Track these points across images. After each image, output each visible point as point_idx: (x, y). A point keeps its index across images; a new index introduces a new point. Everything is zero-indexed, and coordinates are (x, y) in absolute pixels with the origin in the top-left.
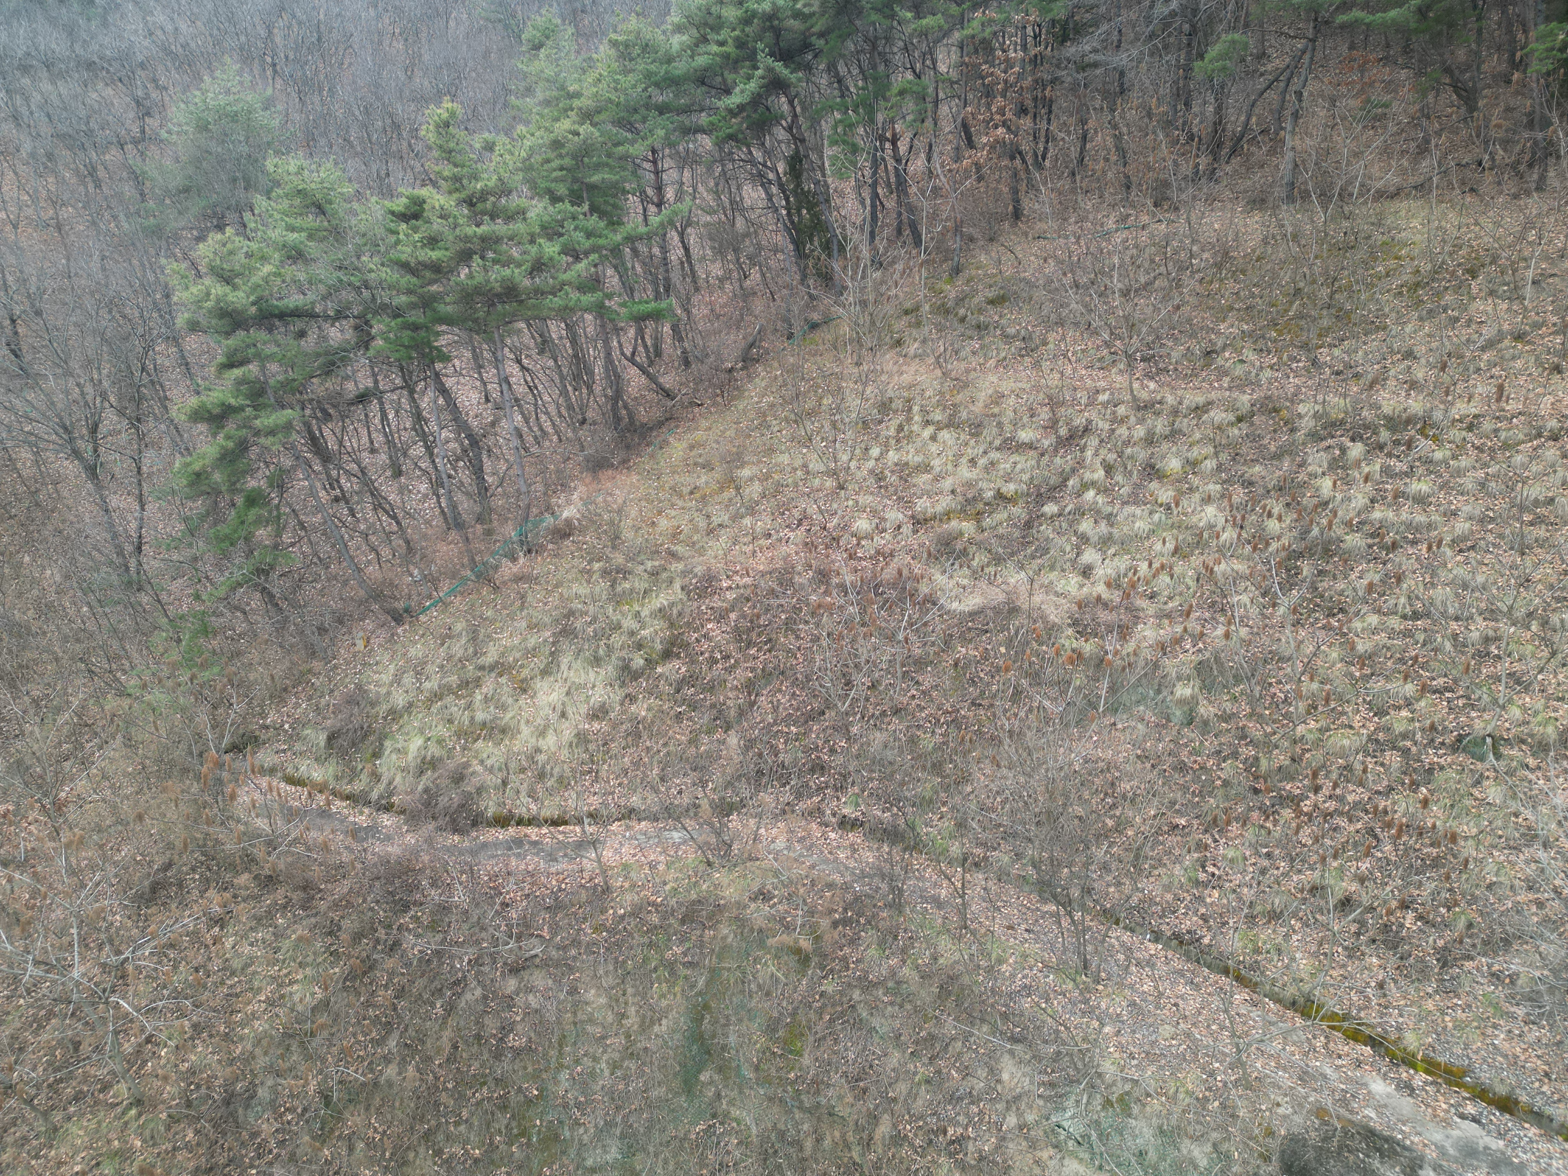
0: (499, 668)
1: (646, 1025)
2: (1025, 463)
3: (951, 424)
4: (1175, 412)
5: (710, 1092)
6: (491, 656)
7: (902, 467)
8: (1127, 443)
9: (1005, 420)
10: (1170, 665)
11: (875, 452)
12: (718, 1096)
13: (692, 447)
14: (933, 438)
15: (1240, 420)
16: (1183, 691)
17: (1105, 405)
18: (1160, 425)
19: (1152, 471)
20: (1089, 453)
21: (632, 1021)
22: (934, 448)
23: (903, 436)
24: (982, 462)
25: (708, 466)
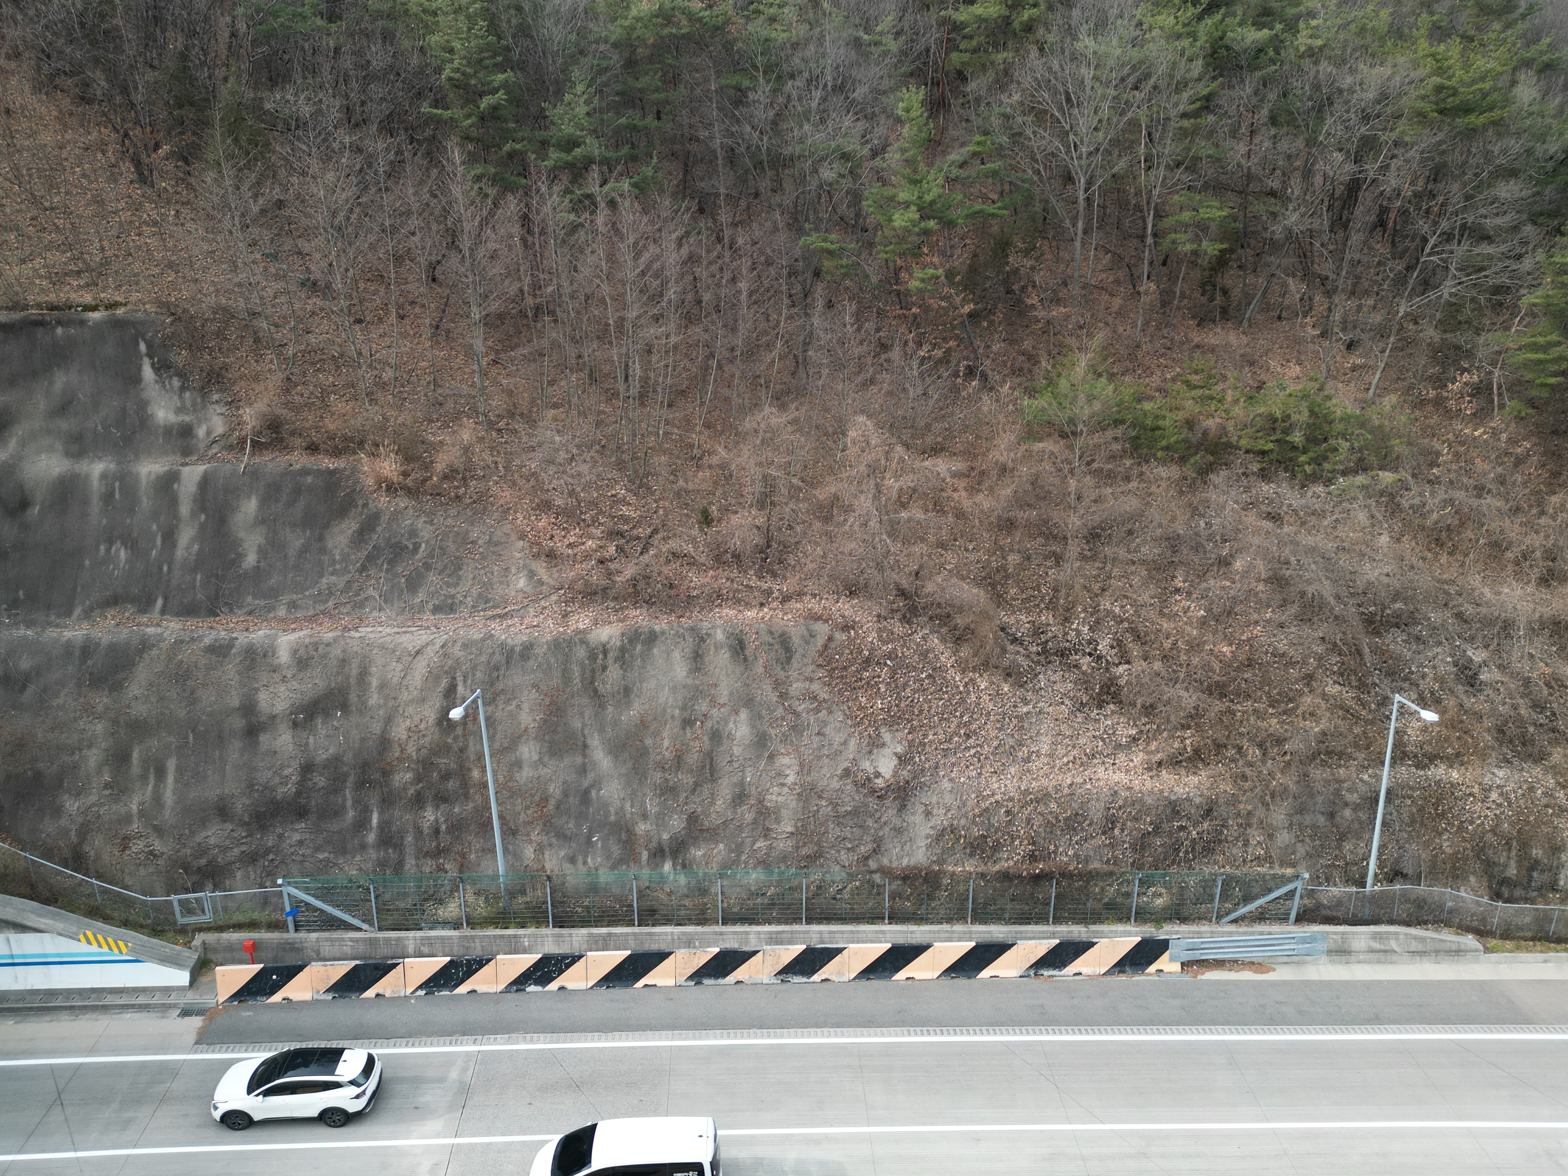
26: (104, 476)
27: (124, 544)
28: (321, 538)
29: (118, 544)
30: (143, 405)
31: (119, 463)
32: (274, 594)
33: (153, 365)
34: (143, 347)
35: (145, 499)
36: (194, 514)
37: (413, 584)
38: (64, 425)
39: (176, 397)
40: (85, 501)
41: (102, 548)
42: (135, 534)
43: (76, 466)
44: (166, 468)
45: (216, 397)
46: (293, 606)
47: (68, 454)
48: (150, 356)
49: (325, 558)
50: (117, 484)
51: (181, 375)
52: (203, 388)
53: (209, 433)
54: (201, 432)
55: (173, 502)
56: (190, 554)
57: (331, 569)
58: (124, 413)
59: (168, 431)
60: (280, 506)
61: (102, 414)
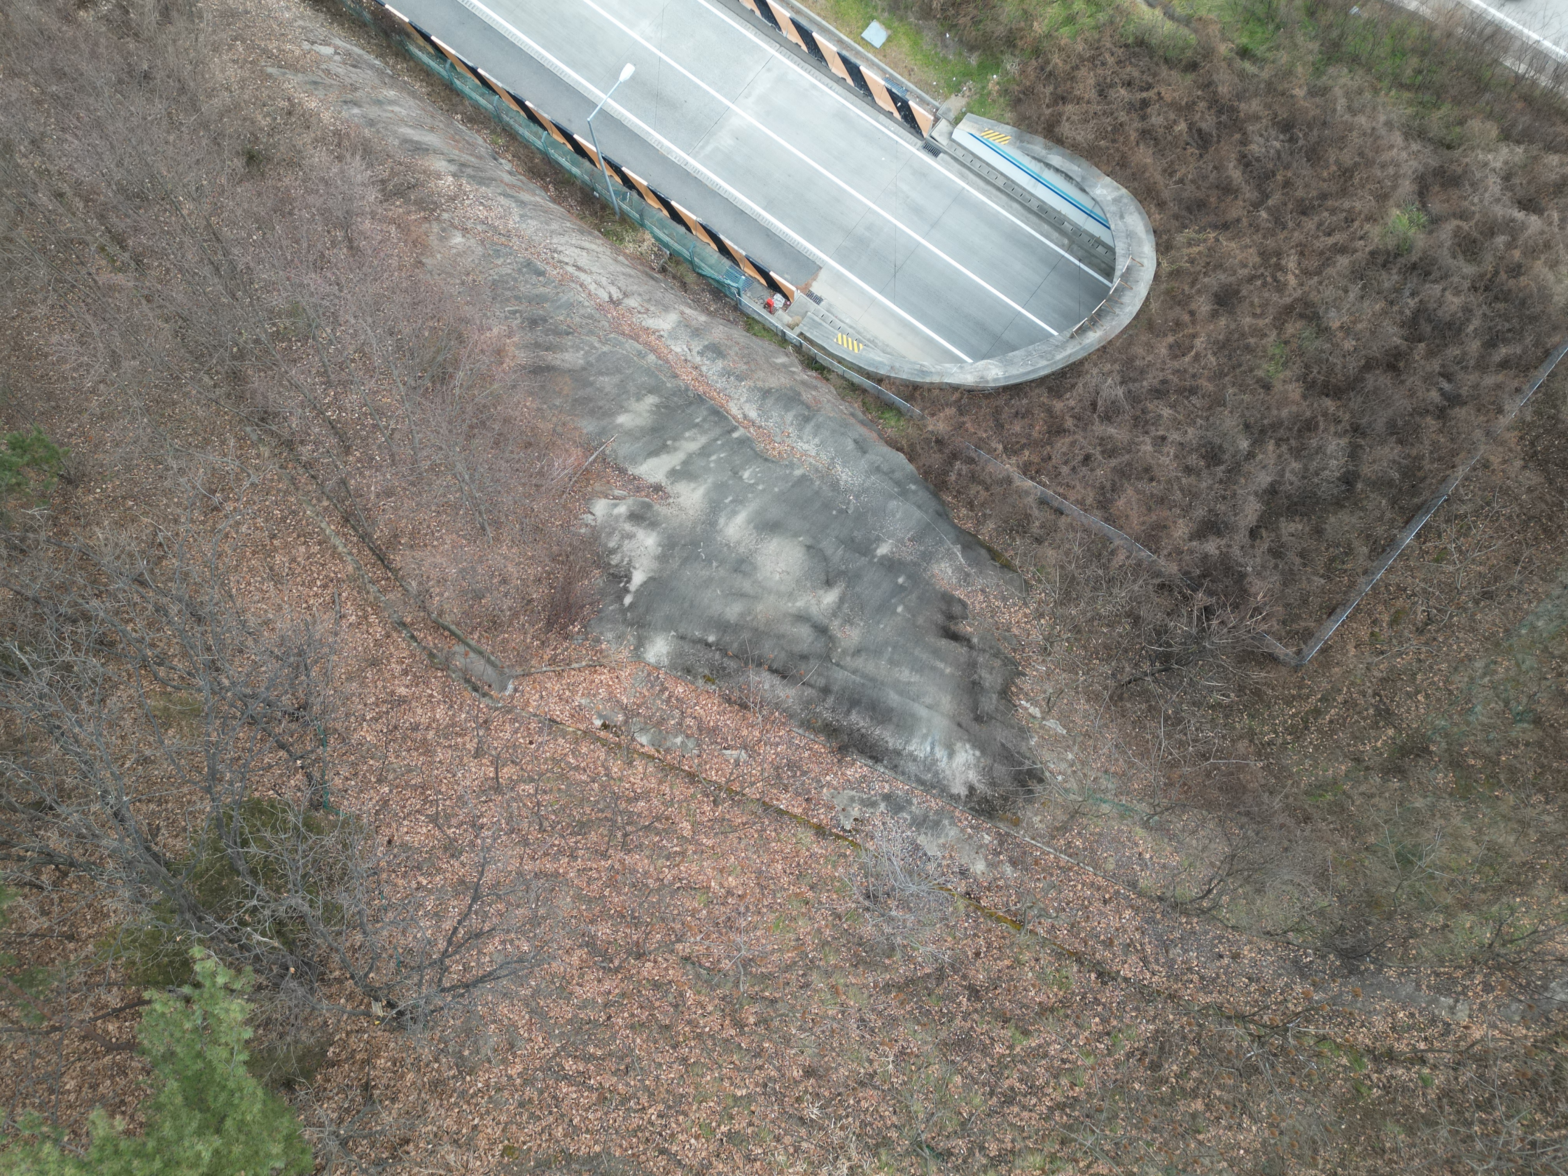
28: (584, 369)
30: (663, 558)
32: (648, 372)
33: (628, 582)
34: (628, 600)
36: (676, 449)
37: (540, 299)
38: (747, 586)
41: (760, 487)
46: (639, 354)
48: (626, 591)
49: (592, 359)
53: (616, 505)
54: (622, 509)
55: (685, 463)
58: (685, 561)
59: (653, 525)
60: (600, 404)
61: (705, 573)
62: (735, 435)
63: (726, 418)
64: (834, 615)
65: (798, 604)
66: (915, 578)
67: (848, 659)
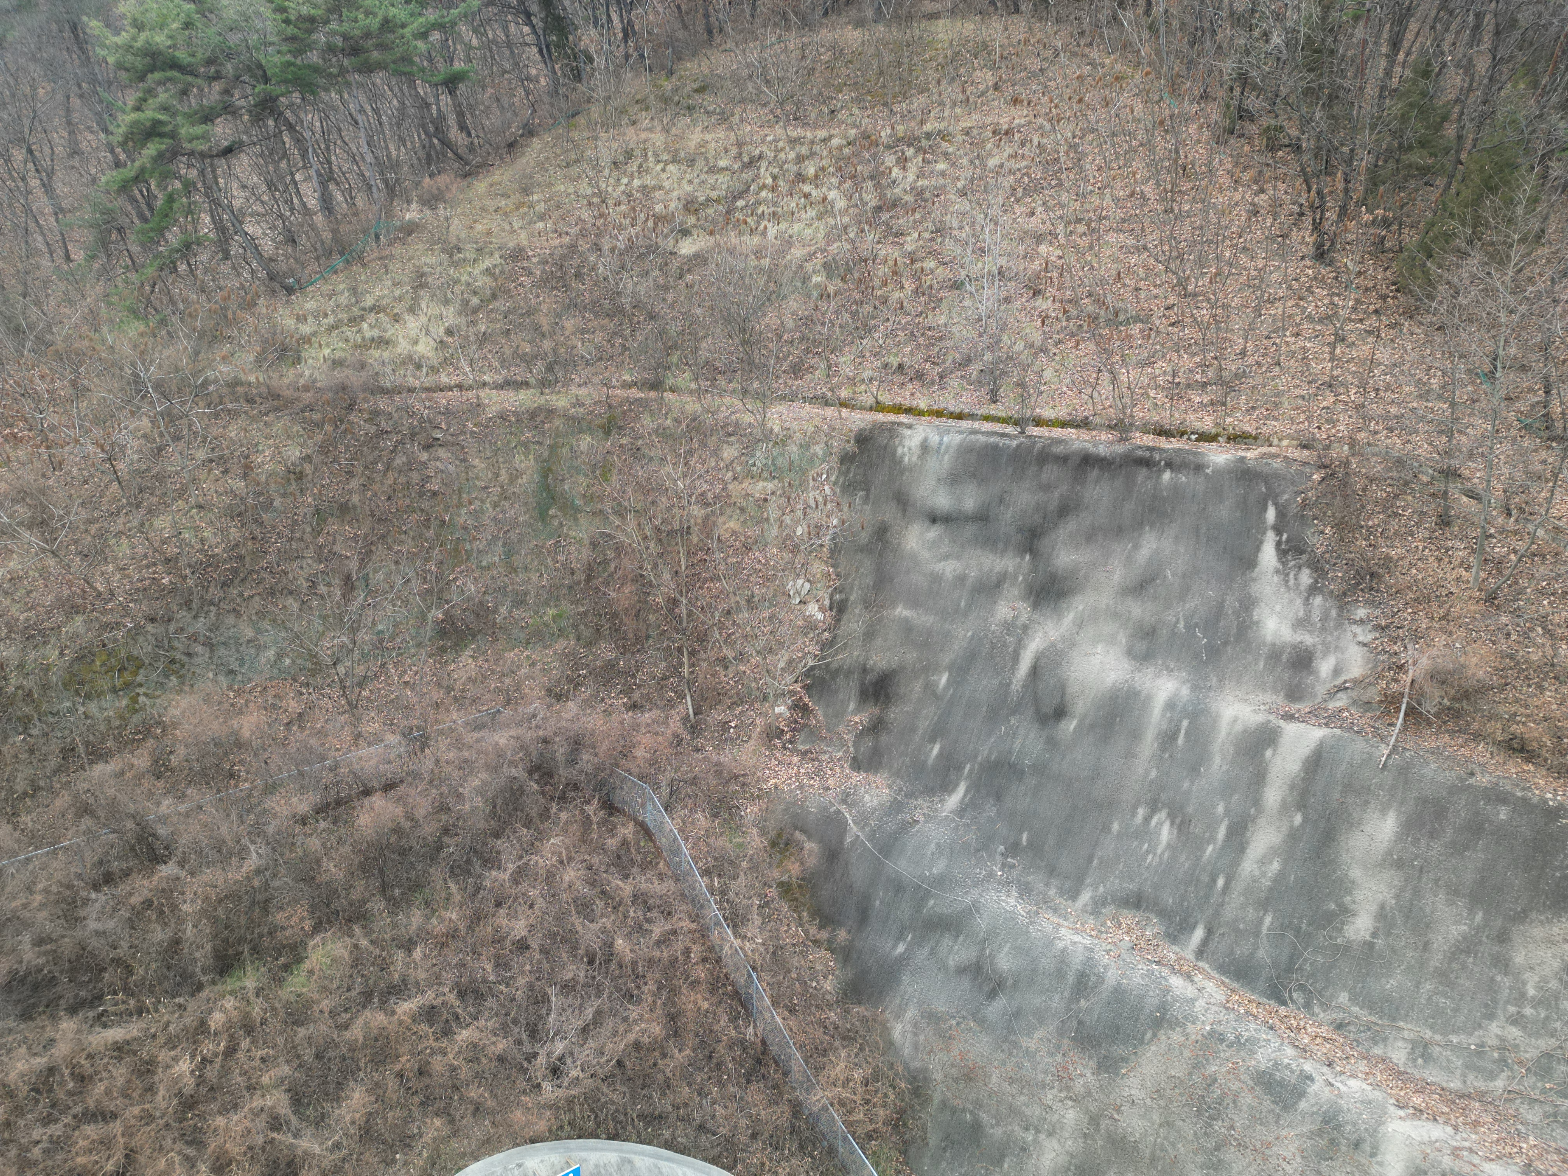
0: (376, 309)
1: (513, 479)
2: (723, 179)
3: (675, 160)
4: (812, 142)
5: (556, 523)
6: (369, 301)
7: (644, 188)
8: (784, 163)
9: (710, 156)
10: (809, 267)
11: (625, 181)
12: (561, 524)
13: (491, 185)
14: (663, 170)
15: (849, 144)
16: (817, 279)
17: (771, 143)
18: (804, 150)
19: (800, 178)
20: (762, 170)
21: (504, 477)
22: (664, 176)
23: (642, 170)
24: (696, 181)
25: (506, 196)
26: (1170, 705)
27: (1172, 816)
28: (1504, 938)
29: (1162, 815)
30: (1248, 604)
31: (1195, 688)
33: (1278, 544)
35: (1217, 760)
36: (1284, 808)
38: (1137, 609)
39: (1299, 602)
40: (1136, 735)
41: (1141, 812)
42: (1190, 809)
43: (1137, 676)
44: (1260, 718)
45: (1361, 613)
46: (1422, 1051)
47: (1130, 653)
48: (1278, 530)
50: (1185, 723)
51: (1317, 567)
52: (1345, 594)
53: (1337, 671)
54: (1325, 667)
55: (1259, 777)
56: (1264, 874)
57: (1512, 1009)
58: (1219, 610)
59: (1275, 654)
60: (1437, 847)
61: (1190, 605)
62: (1199, 934)
63: (1222, 969)
64: (1025, 628)
65: (1071, 615)
66: (918, 768)
67: (1011, 569)
